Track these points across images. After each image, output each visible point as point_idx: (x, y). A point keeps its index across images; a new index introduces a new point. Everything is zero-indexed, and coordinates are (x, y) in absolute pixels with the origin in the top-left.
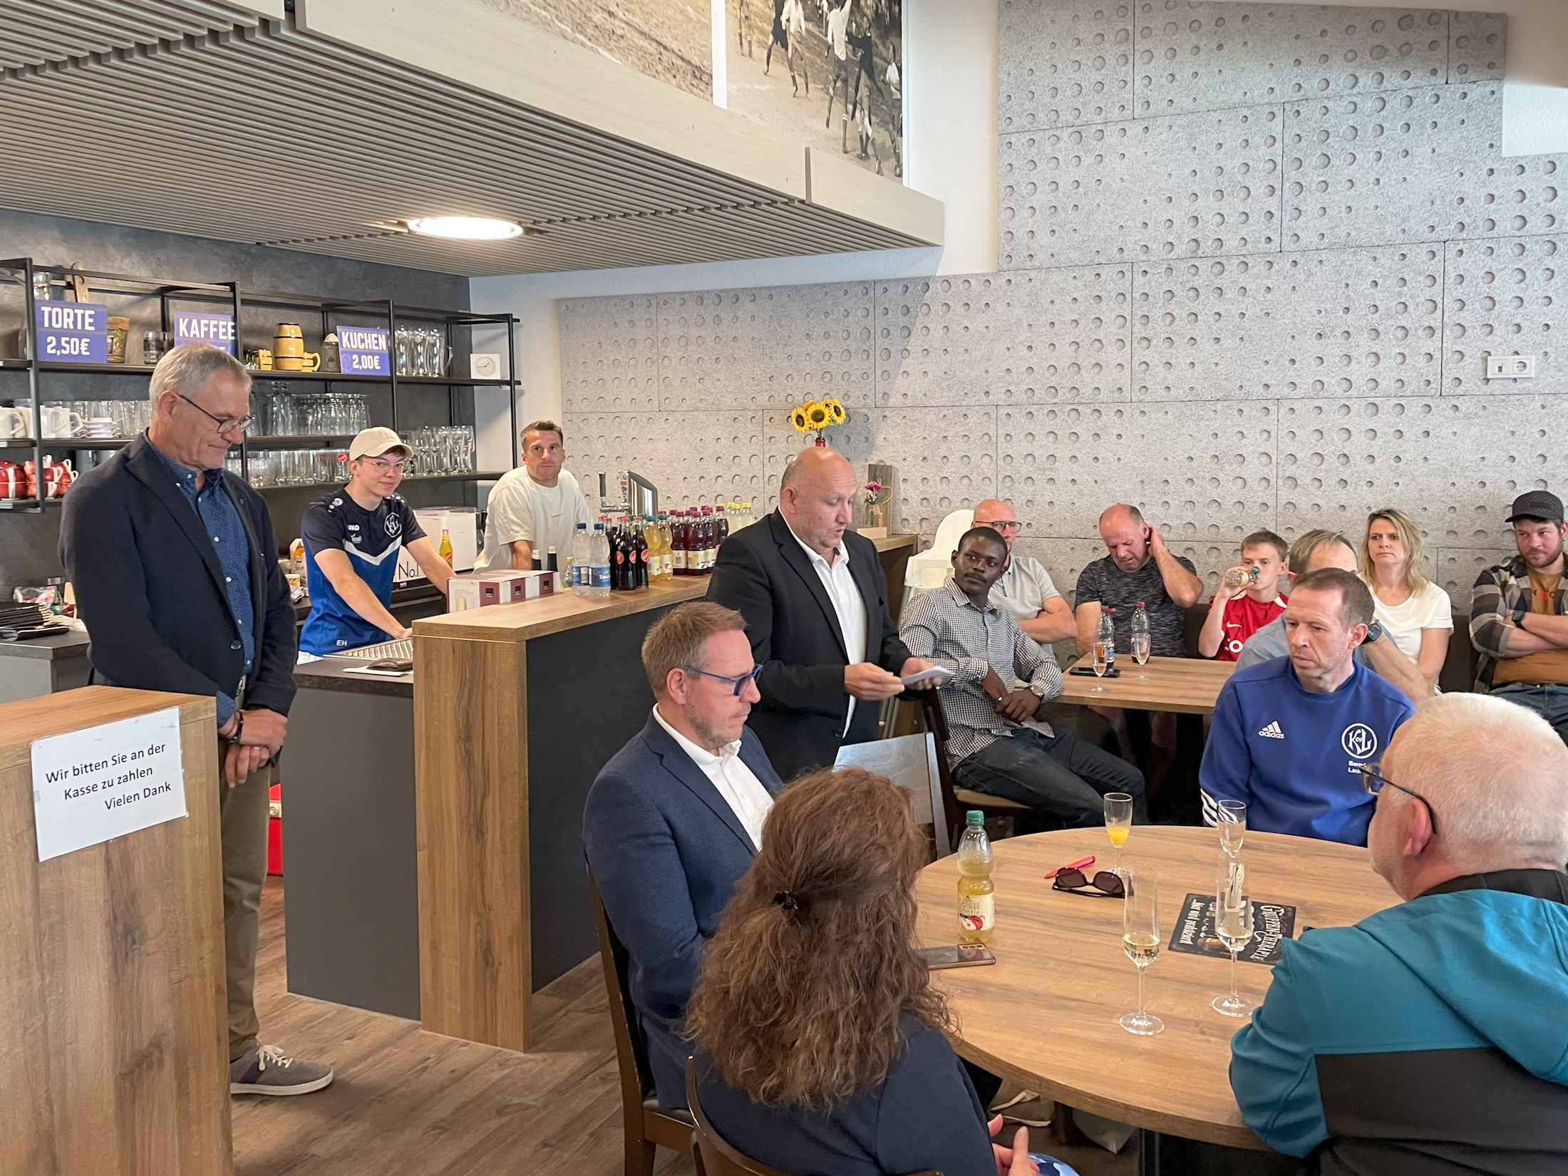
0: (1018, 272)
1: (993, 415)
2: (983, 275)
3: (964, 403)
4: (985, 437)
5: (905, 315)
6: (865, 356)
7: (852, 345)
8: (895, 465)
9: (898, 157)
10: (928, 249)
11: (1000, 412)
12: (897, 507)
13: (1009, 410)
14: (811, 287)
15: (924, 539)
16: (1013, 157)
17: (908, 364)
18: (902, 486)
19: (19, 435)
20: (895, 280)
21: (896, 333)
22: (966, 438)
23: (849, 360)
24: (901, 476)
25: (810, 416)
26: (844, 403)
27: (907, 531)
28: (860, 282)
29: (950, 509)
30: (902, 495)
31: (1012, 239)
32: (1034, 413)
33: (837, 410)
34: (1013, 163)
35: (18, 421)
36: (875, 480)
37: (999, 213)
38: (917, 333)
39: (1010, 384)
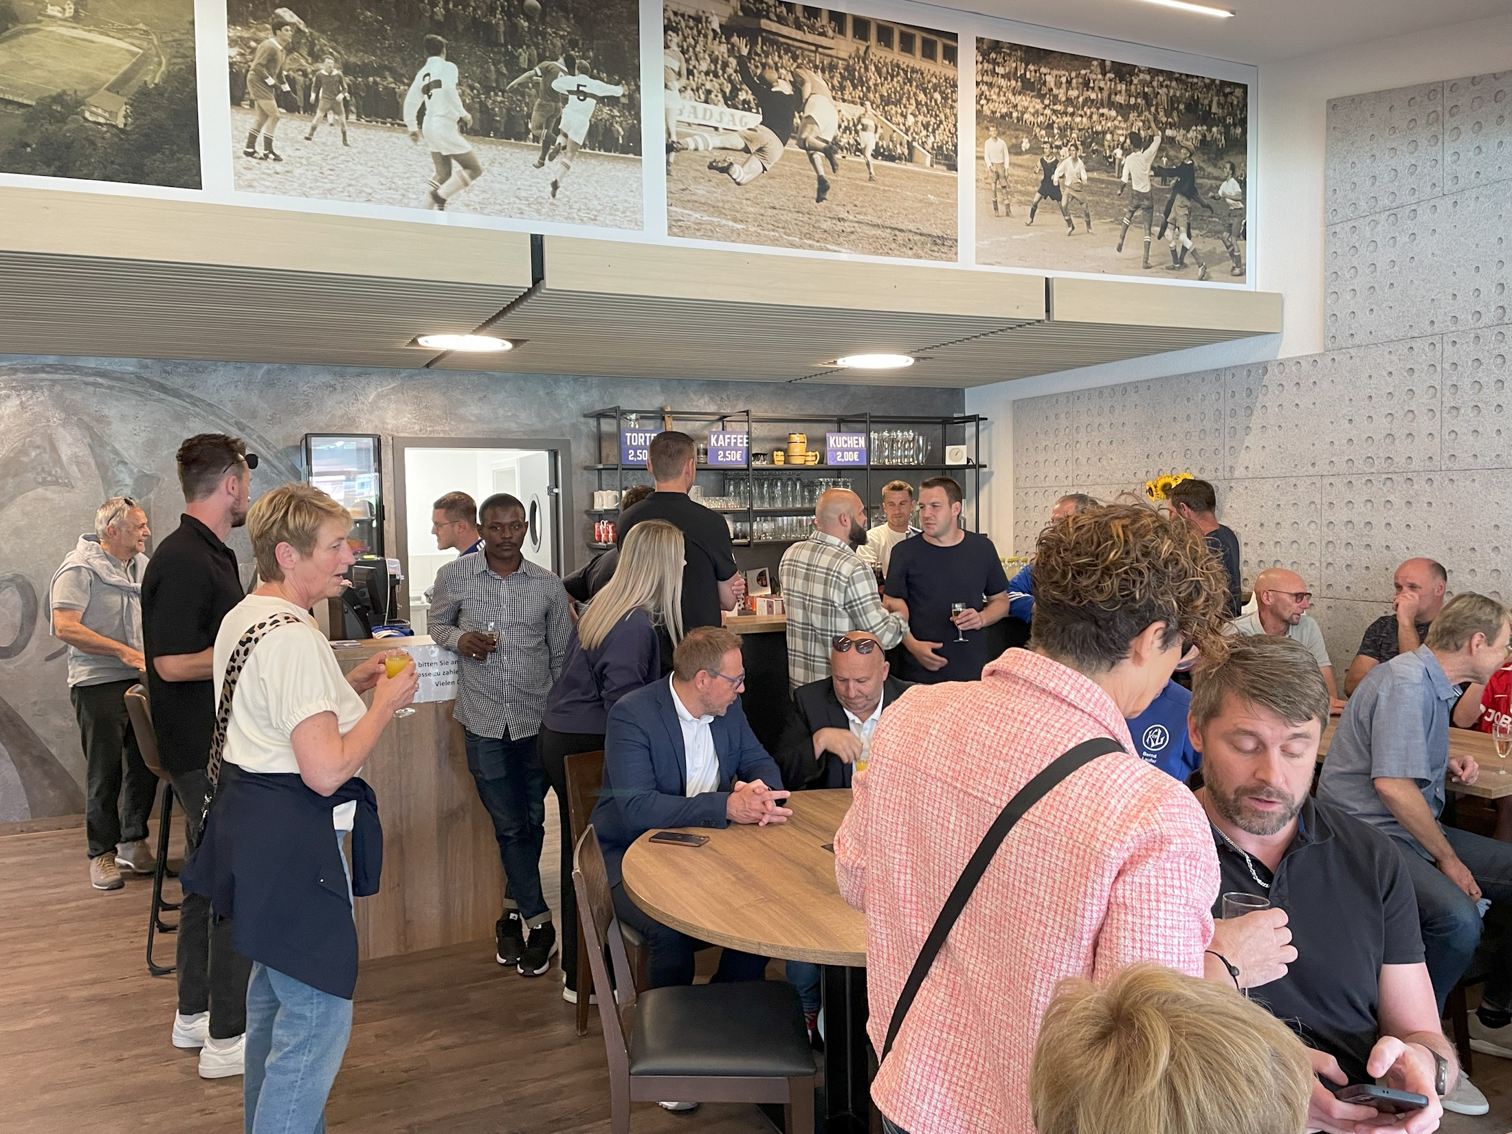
0: (1341, 352)
1: (1318, 485)
2: (1312, 356)
3: (1295, 474)
4: (1312, 505)
5: (1248, 396)
6: (1217, 434)
7: (1207, 424)
9: (1237, 259)
10: (1268, 336)
11: (1325, 482)
13: (1331, 480)
14: (1177, 377)
17: (1250, 440)
20: (1241, 366)
21: (1240, 413)
22: (1293, 505)
23: (1205, 438)
28: (1214, 370)
31: (1336, 322)
32: (1354, 482)
34: (1338, 251)
37: (1326, 298)
38: (1258, 412)
39: (1333, 455)
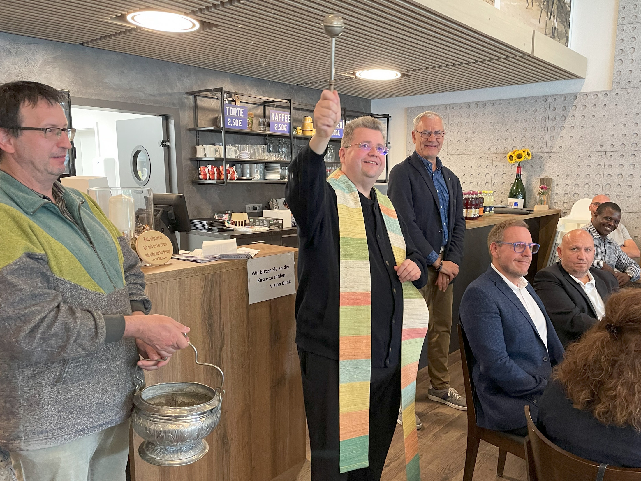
0: (622, 90)
1: (604, 156)
2: (604, 91)
3: (590, 150)
4: (599, 166)
5: (564, 110)
6: (542, 130)
7: (537, 124)
8: (553, 178)
9: (567, 38)
10: (578, 80)
11: (607, 154)
12: (553, 197)
13: (611, 154)
14: (520, 99)
15: (564, 211)
16: (624, 36)
17: (564, 133)
18: (556, 187)
19: (218, 157)
20: (560, 95)
21: (558, 119)
22: (589, 167)
23: (535, 131)
24: (556, 183)
25: (516, 157)
26: (531, 151)
27: (556, 207)
28: (543, 96)
29: (578, 198)
30: (555, 192)
31: (620, 74)
32: (625, 155)
33: (528, 154)
34: (624, 39)
35: (217, 151)
36: (543, 184)
37: (615, 62)
38: (569, 118)
39: (613, 142)
